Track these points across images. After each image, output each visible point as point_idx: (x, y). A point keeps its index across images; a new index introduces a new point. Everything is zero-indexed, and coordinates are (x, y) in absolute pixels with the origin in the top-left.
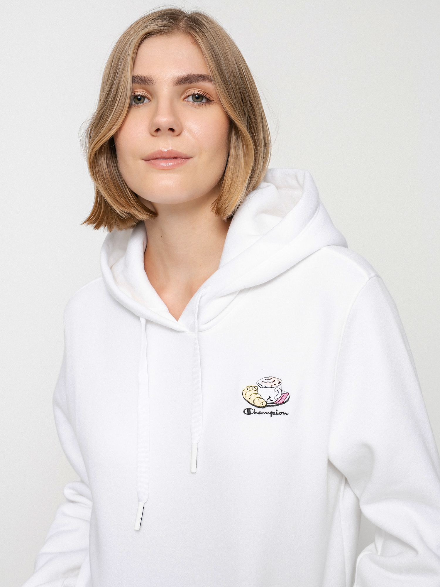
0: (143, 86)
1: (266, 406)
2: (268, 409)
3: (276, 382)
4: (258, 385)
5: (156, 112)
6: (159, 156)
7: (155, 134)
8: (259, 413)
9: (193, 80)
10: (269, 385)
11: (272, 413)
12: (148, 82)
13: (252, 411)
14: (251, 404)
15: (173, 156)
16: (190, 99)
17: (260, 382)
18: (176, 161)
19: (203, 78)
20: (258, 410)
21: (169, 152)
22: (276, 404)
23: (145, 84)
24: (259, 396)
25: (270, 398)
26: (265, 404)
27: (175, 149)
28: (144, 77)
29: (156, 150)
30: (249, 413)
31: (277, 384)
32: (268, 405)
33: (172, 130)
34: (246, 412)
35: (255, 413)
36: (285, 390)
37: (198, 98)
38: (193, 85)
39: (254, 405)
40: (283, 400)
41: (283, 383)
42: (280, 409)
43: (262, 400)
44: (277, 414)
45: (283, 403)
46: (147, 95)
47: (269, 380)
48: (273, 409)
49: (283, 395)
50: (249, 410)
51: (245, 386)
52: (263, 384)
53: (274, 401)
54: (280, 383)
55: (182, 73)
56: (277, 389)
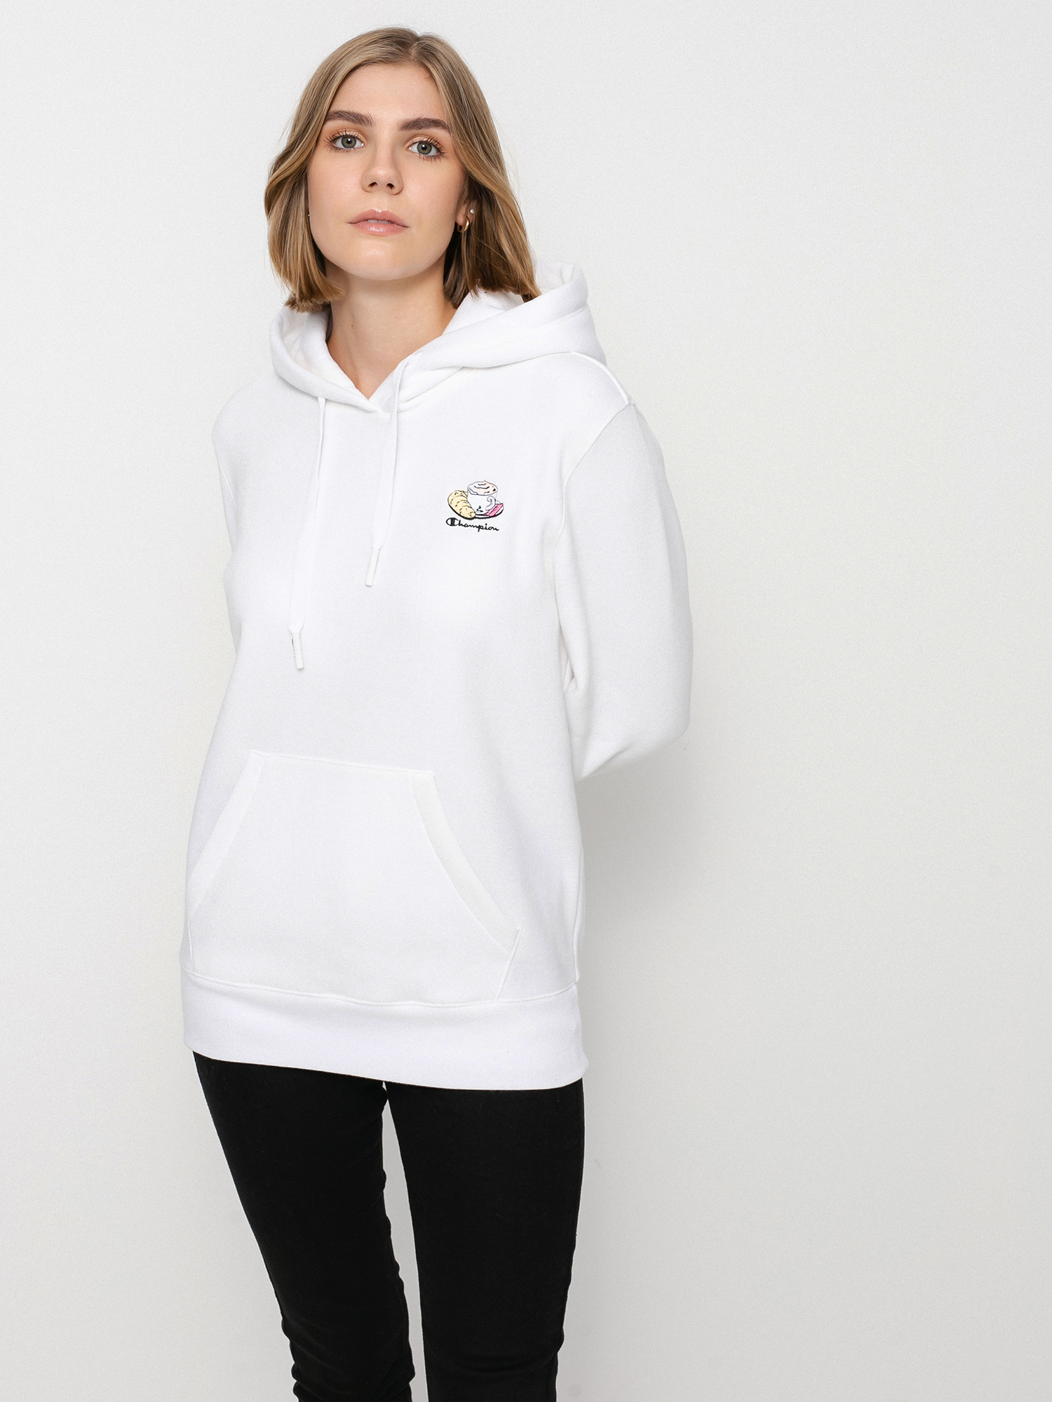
0: (358, 126)
1: (475, 518)
2: (476, 522)
3: (491, 489)
4: (469, 490)
5: (373, 162)
6: (371, 217)
7: (369, 189)
8: (465, 526)
9: (422, 125)
10: (481, 491)
11: (479, 527)
12: (366, 121)
13: (456, 522)
14: (457, 513)
15: (388, 219)
16: (415, 148)
17: (472, 487)
18: (391, 227)
19: (436, 123)
20: (464, 521)
21: (383, 213)
22: (486, 516)
23: (361, 123)
24: (468, 504)
25: (480, 508)
26: (473, 515)
27: (391, 211)
28: (362, 116)
29: (368, 209)
30: (453, 524)
31: (491, 492)
32: (477, 516)
33: (391, 186)
34: (449, 522)
35: (460, 525)
36: (500, 500)
37: (425, 147)
38: (422, 131)
39: (459, 515)
40: (495, 512)
41: (499, 491)
42: (491, 522)
43: (471, 510)
44: (486, 528)
45: (495, 516)
46: (360, 136)
47: (483, 485)
48: (482, 522)
49: (496, 507)
50: (453, 520)
51: (453, 491)
52: (475, 490)
53: (485, 512)
54: (494, 490)
55: (411, 115)
56: (490, 498)
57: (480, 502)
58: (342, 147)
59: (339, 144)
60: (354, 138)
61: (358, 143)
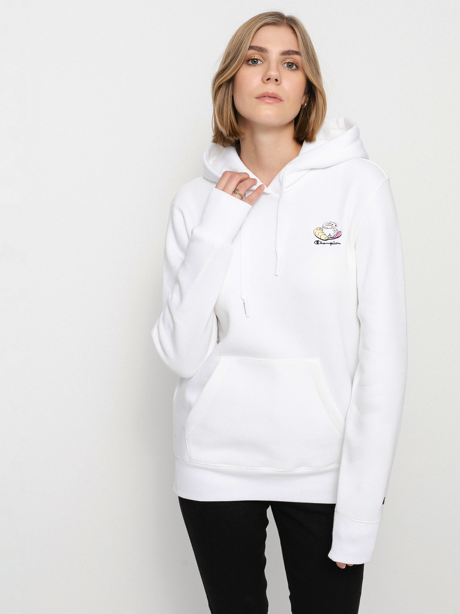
1: (328, 239)
2: (329, 241)
4: (323, 227)
5: (268, 69)
6: (266, 95)
7: (266, 82)
8: (324, 244)
9: (291, 53)
10: (330, 227)
11: (331, 244)
12: (265, 51)
13: (319, 242)
14: (319, 238)
15: (274, 96)
16: (286, 65)
17: (324, 225)
18: (275, 100)
20: (323, 242)
21: (272, 93)
22: (333, 238)
23: (262, 52)
24: (324, 234)
25: (330, 234)
26: (327, 238)
27: (276, 92)
28: (262, 48)
29: (265, 91)
30: (318, 243)
31: (334, 226)
32: (329, 239)
33: (276, 80)
34: (316, 242)
35: (321, 243)
36: (339, 230)
37: (291, 65)
38: (290, 56)
39: (320, 239)
41: (338, 225)
42: (336, 241)
43: (325, 236)
44: (334, 244)
45: (338, 237)
46: (261, 59)
47: (330, 224)
48: (332, 241)
49: (338, 233)
50: (318, 241)
51: (315, 228)
52: (326, 226)
53: (333, 236)
54: (336, 225)
55: (285, 49)
56: (334, 229)
57: (331, 232)
58: (252, 64)
59: (250, 62)
60: (257, 59)
61: (259, 62)
